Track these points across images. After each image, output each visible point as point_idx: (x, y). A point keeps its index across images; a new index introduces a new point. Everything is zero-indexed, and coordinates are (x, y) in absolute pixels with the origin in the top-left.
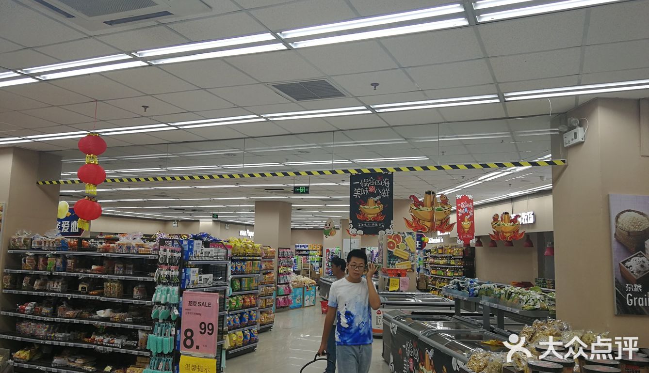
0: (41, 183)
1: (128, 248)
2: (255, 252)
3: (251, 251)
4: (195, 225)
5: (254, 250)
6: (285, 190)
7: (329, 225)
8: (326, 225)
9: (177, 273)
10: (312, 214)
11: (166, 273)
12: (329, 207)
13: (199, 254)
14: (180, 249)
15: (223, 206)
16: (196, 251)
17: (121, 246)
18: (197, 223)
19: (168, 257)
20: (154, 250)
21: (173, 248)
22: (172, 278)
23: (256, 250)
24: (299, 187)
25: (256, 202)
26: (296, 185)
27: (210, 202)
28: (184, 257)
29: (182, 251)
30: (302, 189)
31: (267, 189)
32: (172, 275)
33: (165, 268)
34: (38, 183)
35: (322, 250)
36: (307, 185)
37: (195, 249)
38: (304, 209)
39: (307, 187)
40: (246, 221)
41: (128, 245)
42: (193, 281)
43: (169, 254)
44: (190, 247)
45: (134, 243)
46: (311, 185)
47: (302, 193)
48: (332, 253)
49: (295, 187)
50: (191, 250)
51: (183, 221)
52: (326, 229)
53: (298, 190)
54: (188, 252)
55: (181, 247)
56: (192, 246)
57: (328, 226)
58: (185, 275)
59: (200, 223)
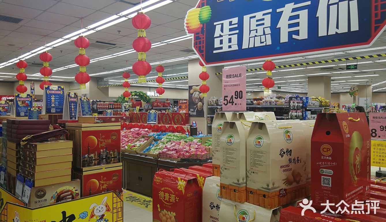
0: (218, 74)
1: (270, 103)
2: (326, 104)
3: (325, 104)
4: (261, 93)
5: (326, 103)
6: (334, 68)
7: (354, 89)
8: (351, 89)
9: (301, 114)
10: (339, 83)
11: (295, 114)
12: (355, 77)
13: (311, 104)
14: (301, 102)
15: (285, 81)
16: (309, 103)
17: (266, 102)
18: (262, 93)
19: (296, 106)
20: (285, 103)
21: (298, 101)
22: (299, 116)
23: (327, 103)
24: (350, 66)
25: (308, 77)
26: (347, 64)
27: (281, 80)
28: (304, 106)
29: (303, 103)
30: (352, 67)
31: (322, 69)
32: (299, 115)
33: (294, 111)
34: (216, 74)
35: (339, 106)
36: (356, 63)
37: (309, 101)
38: (336, 80)
39: (356, 65)
40: (291, 90)
41: (270, 101)
42: (309, 118)
43: (296, 104)
44: (307, 101)
45: (273, 100)
46: (358, 63)
47: (352, 69)
48: (348, 107)
49: (347, 66)
50: (307, 102)
51: (254, 92)
52: (351, 92)
53: (349, 67)
54: (306, 103)
55: (302, 100)
56: (308, 100)
57: (352, 90)
58: (305, 115)
59: (264, 92)
